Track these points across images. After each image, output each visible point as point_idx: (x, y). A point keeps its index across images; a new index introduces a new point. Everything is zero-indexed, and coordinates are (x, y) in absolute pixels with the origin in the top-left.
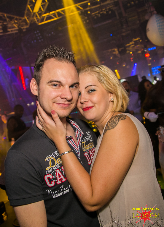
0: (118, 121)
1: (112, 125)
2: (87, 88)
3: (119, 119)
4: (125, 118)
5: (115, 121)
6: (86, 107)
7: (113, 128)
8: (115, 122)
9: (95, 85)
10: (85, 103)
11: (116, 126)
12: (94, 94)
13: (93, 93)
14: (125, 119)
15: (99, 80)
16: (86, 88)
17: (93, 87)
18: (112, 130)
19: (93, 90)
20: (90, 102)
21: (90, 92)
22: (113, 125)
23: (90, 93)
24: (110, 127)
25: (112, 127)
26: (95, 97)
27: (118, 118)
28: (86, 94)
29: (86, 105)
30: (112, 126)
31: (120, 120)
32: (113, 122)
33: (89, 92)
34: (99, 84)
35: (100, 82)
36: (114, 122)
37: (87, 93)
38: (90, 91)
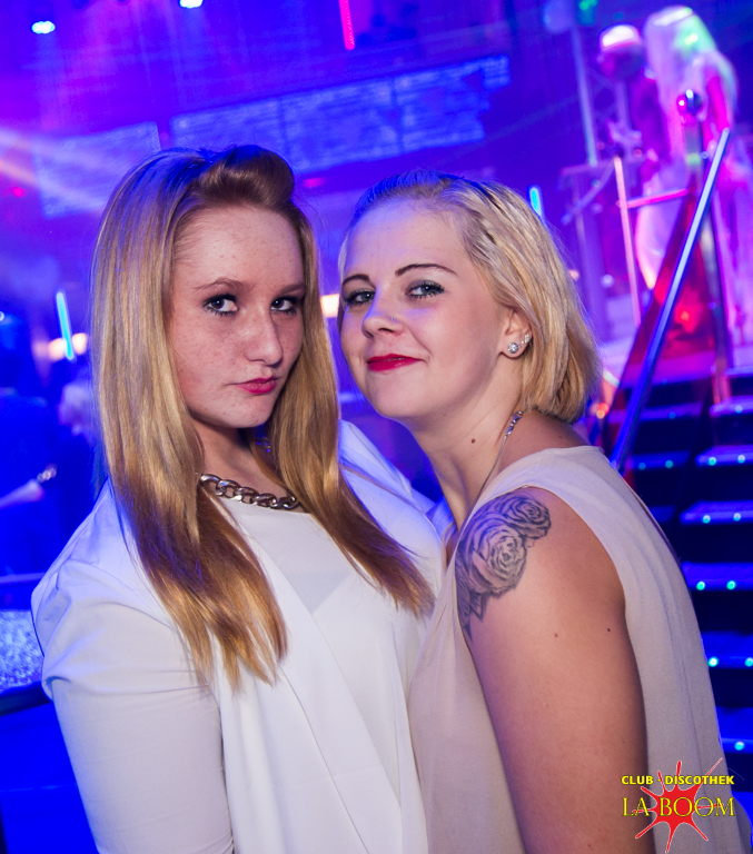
0: (521, 551)
1: (502, 571)
2: (407, 273)
3: (524, 537)
4: (546, 524)
5: (506, 550)
6: (384, 354)
7: (513, 586)
8: (509, 557)
9: (444, 268)
10: (384, 334)
11: (520, 574)
12: (434, 306)
13: (430, 298)
14: (550, 531)
15: (470, 247)
16: (400, 272)
17: (434, 276)
18: (511, 594)
19: (434, 289)
20: (408, 336)
21: (419, 292)
22: (505, 572)
23: (416, 296)
24: (497, 584)
25: (506, 584)
26: (437, 324)
27: (521, 536)
28: (400, 298)
29: (390, 345)
30: (504, 576)
31: (529, 542)
32: (501, 557)
33: (411, 290)
34: (467, 263)
35: (472, 257)
36: (507, 557)
37: (403, 294)
38: (416, 288)
